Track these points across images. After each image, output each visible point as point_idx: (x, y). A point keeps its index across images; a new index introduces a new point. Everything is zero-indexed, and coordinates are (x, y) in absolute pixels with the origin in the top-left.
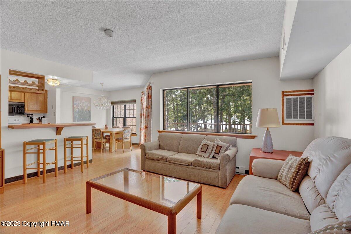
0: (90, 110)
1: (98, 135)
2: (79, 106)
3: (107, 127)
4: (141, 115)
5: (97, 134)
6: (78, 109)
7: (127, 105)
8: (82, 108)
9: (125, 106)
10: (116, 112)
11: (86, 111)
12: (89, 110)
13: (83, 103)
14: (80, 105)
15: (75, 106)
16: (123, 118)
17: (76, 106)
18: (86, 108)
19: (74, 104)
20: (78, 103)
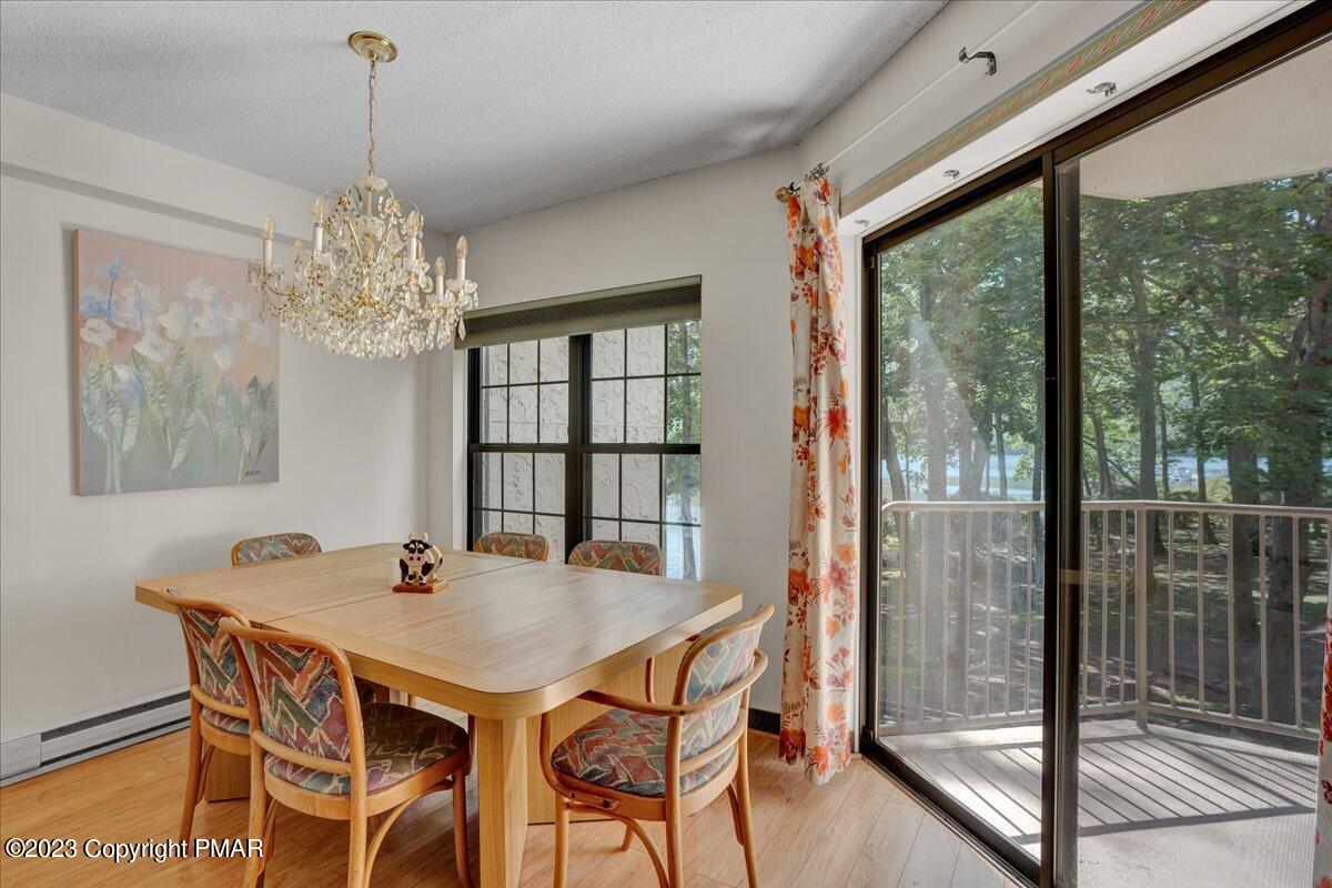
0: (264, 381)
1: (297, 712)
2: (150, 337)
3: (427, 568)
4: (803, 423)
5: (287, 697)
6: (136, 360)
7: (597, 338)
8: (179, 358)
9: (581, 348)
10: (493, 402)
11: (225, 390)
12: (254, 383)
13: (198, 308)
14: (162, 331)
15: (95, 334)
16: (562, 456)
17: (111, 334)
18: (223, 360)
19: (83, 307)
20: (140, 307)
